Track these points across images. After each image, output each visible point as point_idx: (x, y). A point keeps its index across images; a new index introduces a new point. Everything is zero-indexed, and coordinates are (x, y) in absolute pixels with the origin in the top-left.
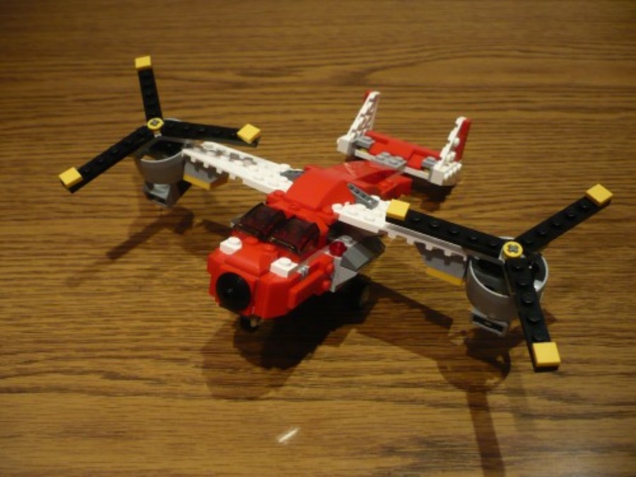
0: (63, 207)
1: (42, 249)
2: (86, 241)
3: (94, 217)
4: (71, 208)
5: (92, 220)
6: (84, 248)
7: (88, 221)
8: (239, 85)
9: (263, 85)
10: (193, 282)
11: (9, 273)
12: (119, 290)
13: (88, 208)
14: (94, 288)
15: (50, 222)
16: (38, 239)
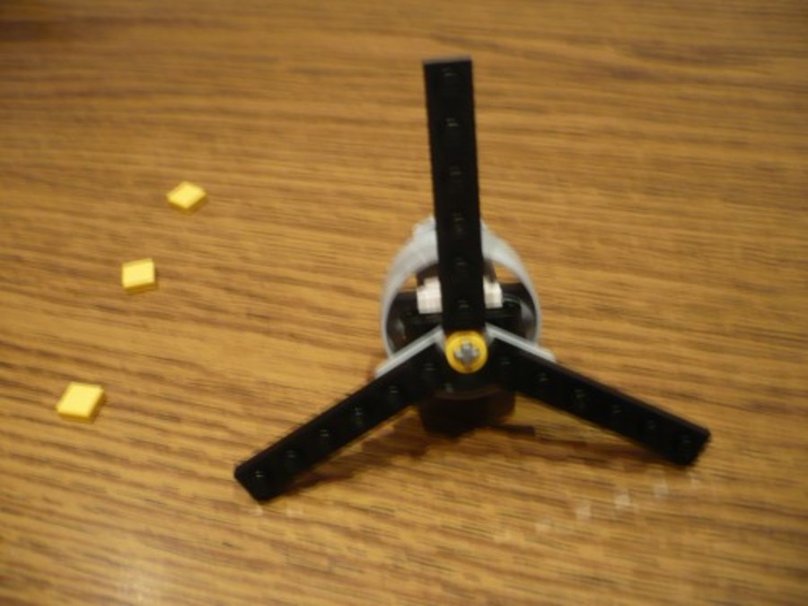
0: (207, 294)
1: (133, 393)
2: (233, 390)
3: (268, 333)
4: (223, 299)
5: (260, 338)
6: (223, 412)
7: (250, 338)
8: (629, 75)
9: (682, 80)
10: (474, 578)
11: (45, 443)
12: (276, 557)
13: (260, 307)
14: (217, 536)
15: (168, 325)
16: (133, 366)
